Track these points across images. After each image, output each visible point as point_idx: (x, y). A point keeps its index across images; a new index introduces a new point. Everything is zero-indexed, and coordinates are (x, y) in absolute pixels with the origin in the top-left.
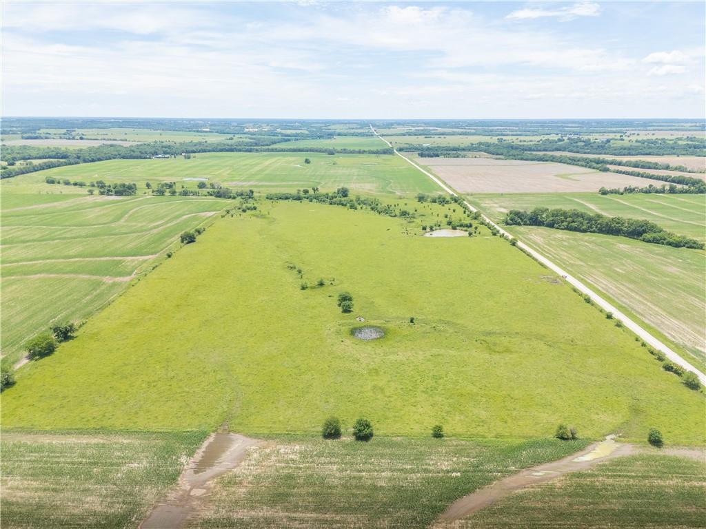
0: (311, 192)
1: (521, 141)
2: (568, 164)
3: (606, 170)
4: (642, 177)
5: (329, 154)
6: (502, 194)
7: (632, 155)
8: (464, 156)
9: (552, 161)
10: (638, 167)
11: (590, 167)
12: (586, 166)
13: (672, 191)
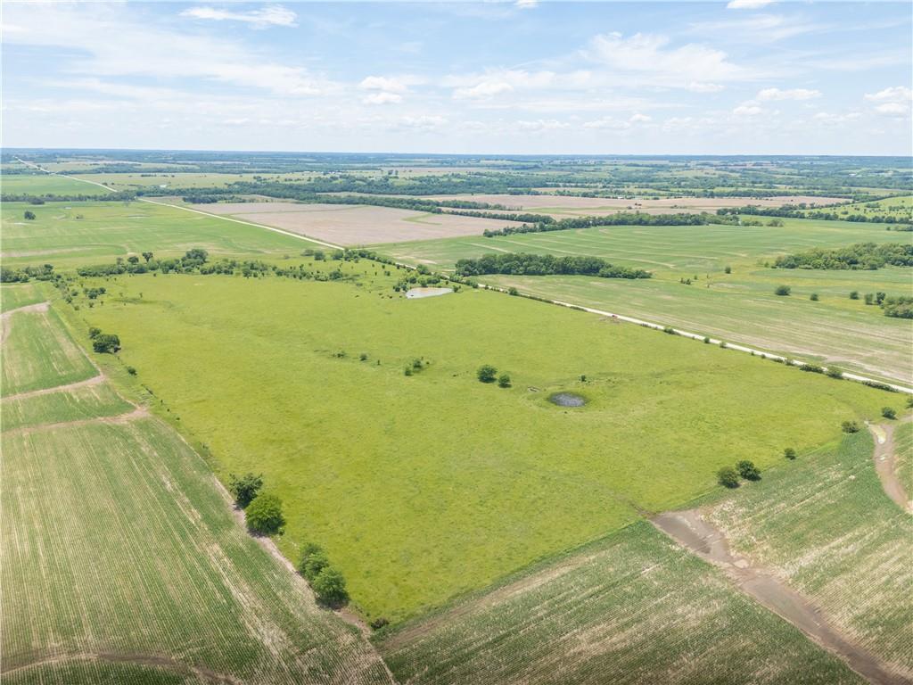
0: (142, 261)
1: (286, 180)
2: (386, 206)
3: (440, 212)
4: (484, 217)
5: (34, 203)
6: (395, 245)
7: (429, 195)
8: (252, 201)
9: (364, 203)
10: (458, 207)
11: (416, 209)
12: (411, 208)
13: (543, 229)
